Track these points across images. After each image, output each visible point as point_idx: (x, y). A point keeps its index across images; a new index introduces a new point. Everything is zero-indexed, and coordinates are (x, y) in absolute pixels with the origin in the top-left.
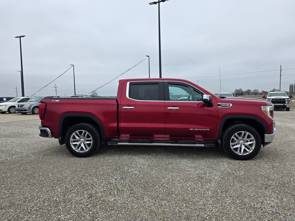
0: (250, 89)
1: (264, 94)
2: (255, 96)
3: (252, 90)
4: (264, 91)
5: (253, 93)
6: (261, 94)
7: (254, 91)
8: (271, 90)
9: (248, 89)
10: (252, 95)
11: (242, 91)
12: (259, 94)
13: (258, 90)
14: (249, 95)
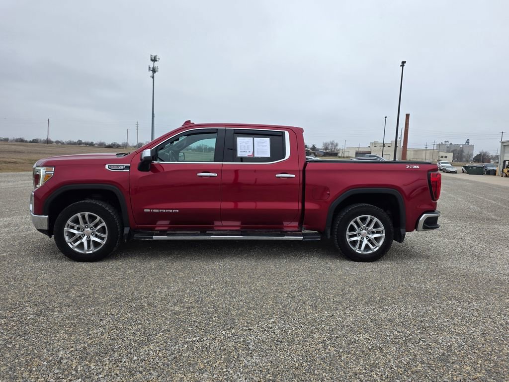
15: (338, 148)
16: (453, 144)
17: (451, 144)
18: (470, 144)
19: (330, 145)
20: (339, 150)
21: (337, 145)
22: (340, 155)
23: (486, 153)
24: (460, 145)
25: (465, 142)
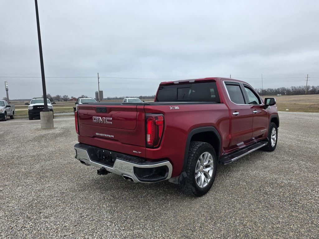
0: (60, 95)
1: (74, 100)
2: (65, 102)
3: (62, 96)
4: (73, 97)
5: (63, 99)
6: (71, 100)
7: (64, 97)
8: (80, 96)
9: (57, 95)
10: (62, 101)
11: (51, 97)
12: (69, 101)
13: (67, 96)
14: (59, 101)
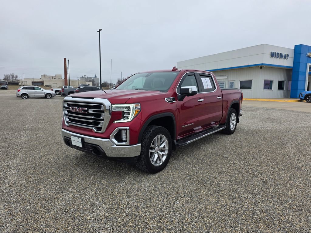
15: (18, 78)
16: (89, 77)
17: (88, 77)
18: (97, 77)
19: (11, 77)
20: (19, 80)
21: (17, 77)
22: (20, 84)
23: (106, 82)
24: (92, 78)
25: (94, 76)
